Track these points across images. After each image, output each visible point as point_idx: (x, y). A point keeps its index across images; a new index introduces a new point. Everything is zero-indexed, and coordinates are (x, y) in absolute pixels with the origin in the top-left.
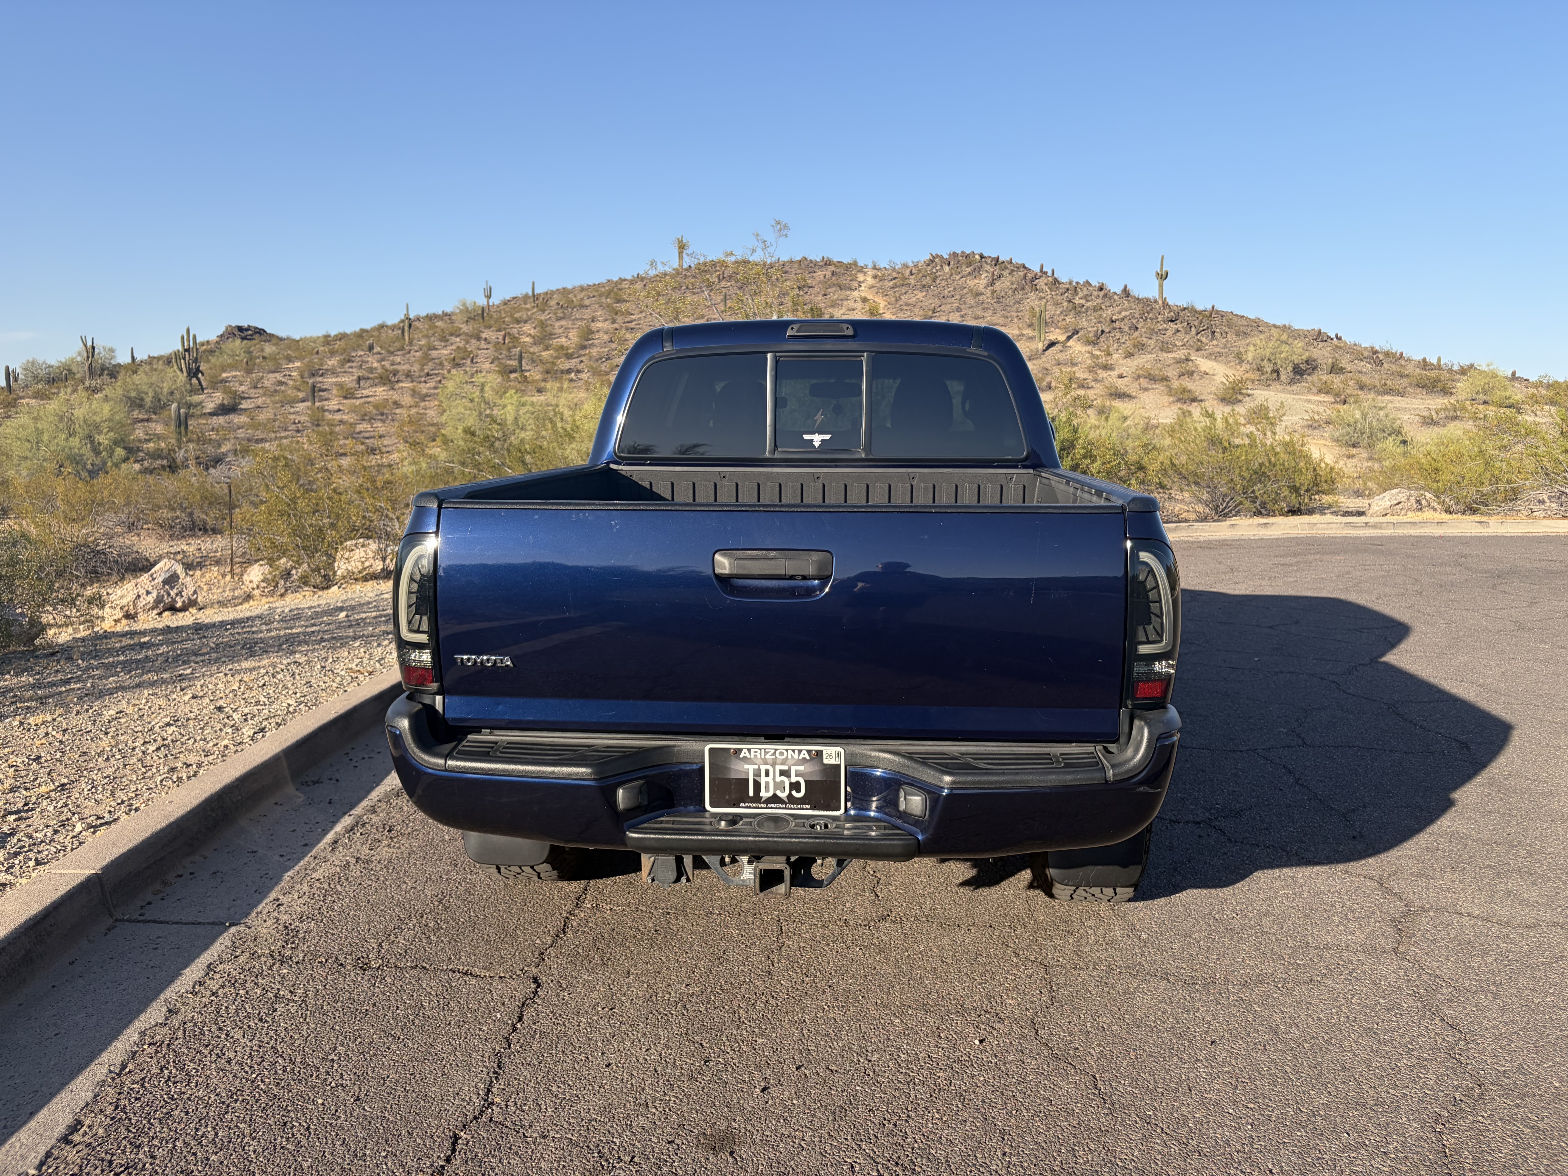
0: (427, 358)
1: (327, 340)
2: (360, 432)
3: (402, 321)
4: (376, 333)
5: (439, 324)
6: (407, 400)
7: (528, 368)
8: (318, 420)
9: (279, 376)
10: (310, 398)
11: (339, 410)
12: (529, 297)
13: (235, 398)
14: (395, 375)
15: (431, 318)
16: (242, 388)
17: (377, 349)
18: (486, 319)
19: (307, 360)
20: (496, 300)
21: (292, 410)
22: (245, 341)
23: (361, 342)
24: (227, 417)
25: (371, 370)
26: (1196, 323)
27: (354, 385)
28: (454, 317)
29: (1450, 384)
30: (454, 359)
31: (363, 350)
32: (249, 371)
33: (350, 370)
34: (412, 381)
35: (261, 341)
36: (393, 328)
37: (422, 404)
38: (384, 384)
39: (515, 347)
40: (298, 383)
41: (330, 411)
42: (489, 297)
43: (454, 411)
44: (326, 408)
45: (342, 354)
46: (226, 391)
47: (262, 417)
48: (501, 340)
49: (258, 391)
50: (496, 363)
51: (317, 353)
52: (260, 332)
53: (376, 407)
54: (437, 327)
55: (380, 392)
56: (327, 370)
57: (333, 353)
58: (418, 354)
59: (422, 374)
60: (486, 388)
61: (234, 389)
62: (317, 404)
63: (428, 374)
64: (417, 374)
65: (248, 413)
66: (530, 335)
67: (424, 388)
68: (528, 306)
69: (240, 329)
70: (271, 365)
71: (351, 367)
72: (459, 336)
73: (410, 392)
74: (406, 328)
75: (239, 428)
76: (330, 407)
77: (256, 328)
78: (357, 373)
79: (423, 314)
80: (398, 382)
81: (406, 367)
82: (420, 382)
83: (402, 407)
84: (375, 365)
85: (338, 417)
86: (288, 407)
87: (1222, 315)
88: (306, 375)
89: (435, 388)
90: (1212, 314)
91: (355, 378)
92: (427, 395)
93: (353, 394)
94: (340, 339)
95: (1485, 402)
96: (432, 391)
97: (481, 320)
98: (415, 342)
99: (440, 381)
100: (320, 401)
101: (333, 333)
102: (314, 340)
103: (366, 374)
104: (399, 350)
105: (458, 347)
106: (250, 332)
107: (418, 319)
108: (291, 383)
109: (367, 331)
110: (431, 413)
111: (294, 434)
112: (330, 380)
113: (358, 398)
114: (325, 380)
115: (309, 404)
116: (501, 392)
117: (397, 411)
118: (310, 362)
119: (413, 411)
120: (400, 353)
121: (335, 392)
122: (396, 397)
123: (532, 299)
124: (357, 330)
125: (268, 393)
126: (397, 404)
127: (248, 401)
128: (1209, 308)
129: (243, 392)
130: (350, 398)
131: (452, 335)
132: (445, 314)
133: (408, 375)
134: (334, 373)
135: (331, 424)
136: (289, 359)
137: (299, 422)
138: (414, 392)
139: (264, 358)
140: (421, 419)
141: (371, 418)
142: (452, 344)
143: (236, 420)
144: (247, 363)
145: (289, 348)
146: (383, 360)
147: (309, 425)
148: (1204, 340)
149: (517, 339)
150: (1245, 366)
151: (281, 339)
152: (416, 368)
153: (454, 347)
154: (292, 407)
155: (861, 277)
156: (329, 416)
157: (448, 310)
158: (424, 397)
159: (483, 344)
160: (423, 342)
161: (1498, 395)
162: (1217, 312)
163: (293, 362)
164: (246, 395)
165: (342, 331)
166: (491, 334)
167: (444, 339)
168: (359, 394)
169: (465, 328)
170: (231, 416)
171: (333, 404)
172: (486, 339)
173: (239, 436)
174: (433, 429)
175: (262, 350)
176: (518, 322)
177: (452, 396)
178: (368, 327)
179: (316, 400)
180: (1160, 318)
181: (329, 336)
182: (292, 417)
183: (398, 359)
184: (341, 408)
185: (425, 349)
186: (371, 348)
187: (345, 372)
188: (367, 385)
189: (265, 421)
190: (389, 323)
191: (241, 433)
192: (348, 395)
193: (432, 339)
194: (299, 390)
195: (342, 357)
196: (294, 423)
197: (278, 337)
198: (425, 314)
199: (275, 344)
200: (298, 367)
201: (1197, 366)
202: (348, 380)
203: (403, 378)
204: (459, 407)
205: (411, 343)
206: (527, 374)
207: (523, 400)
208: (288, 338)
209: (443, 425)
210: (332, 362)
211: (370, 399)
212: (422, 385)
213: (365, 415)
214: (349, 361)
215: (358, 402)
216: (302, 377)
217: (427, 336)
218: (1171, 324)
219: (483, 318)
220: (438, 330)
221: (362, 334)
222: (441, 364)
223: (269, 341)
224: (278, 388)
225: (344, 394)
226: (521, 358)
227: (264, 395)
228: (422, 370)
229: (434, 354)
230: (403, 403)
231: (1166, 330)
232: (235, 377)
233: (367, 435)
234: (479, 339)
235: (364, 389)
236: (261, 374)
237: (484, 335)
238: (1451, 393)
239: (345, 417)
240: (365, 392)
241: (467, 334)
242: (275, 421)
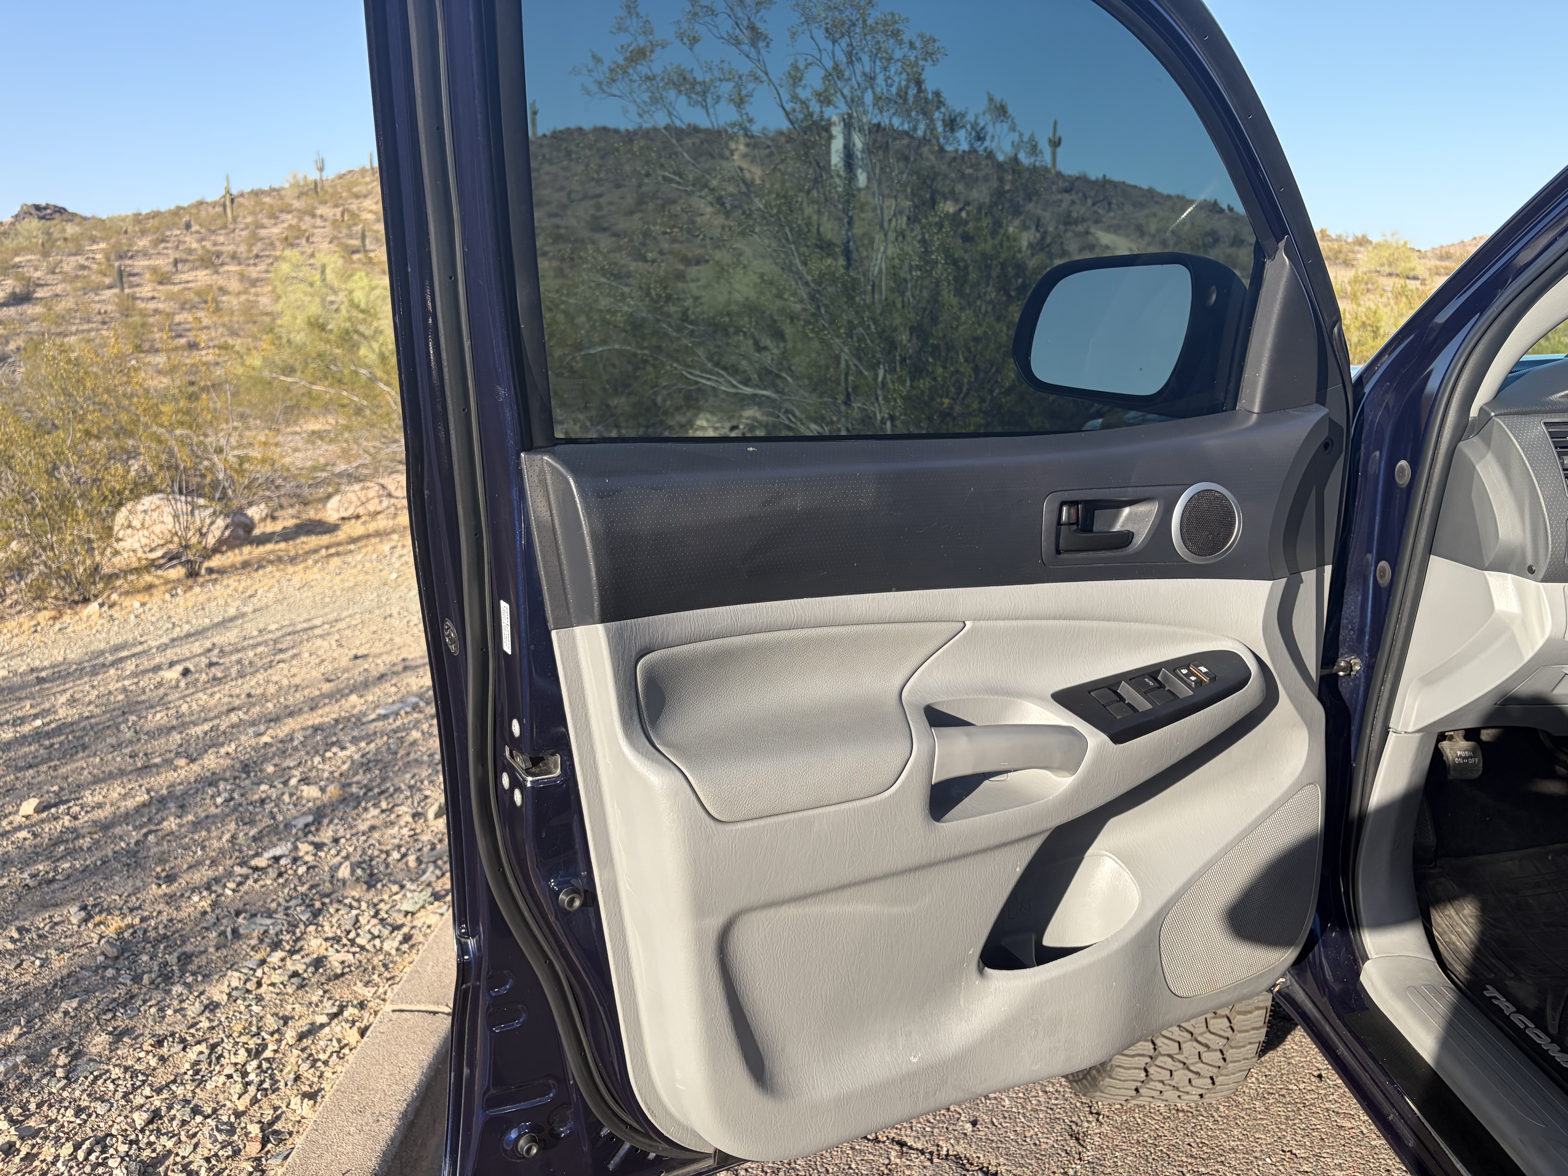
0: (254, 238)
1: (138, 219)
2: (179, 324)
3: (224, 197)
4: (194, 211)
5: (267, 200)
6: (234, 285)
7: (372, 247)
8: (128, 309)
9: (81, 260)
10: (118, 284)
11: (153, 298)
12: (367, 171)
13: (28, 286)
14: (218, 257)
15: (256, 194)
16: (38, 274)
17: (195, 228)
18: (320, 194)
19: (113, 240)
20: (330, 174)
21: (97, 298)
22: (43, 221)
23: (177, 220)
24: (19, 308)
25: (190, 251)
26: (1093, 193)
27: (170, 268)
28: (283, 193)
29: (1351, 255)
30: (286, 239)
31: (178, 229)
32: (46, 254)
33: (165, 251)
34: (240, 264)
35: (62, 221)
36: (214, 205)
37: (253, 290)
38: (207, 268)
39: (355, 224)
40: (103, 267)
41: (143, 299)
42: (321, 169)
43: (292, 297)
44: (138, 295)
45: (155, 233)
46: (20, 278)
47: (61, 307)
48: (339, 216)
49: (56, 276)
50: (336, 242)
51: (126, 232)
52: (61, 211)
53: (198, 293)
54: (264, 203)
55: (202, 277)
56: (137, 252)
57: (143, 233)
58: (244, 233)
59: (251, 255)
60: (328, 271)
61: (27, 275)
62: (127, 291)
63: (257, 256)
64: (244, 256)
65: (43, 302)
66: (371, 211)
67: (254, 272)
68: (368, 179)
69: (38, 208)
70: (71, 246)
71: (166, 248)
72: (289, 212)
73: (237, 277)
74: (228, 203)
75: (33, 320)
76: (143, 295)
77: (55, 206)
78: (173, 255)
79: (247, 189)
80: (222, 264)
81: (231, 248)
82: (249, 265)
83: (229, 293)
84: (195, 245)
85: (152, 305)
86: (92, 295)
87: (1115, 185)
88: (113, 257)
89: (267, 271)
90: (1105, 183)
91: (171, 260)
92: (258, 280)
93: (169, 278)
94: (153, 217)
95: (1390, 275)
96: (264, 275)
97: (314, 195)
98: (239, 220)
99: (272, 264)
100: (131, 287)
101: (144, 212)
102: (123, 220)
103: (184, 256)
104: (221, 228)
105: (290, 226)
106: (49, 211)
107: (242, 195)
108: (95, 266)
109: (184, 209)
110: (264, 300)
111: (100, 326)
112: (140, 263)
113: (175, 284)
114: (136, 263)
115: (116, 291)
116: (346, 276)
117: (224, 298)
118: (119, 242)
119: (243, 298)
120: (223, 232)
121: (147, 276)
122: (221, 282)
123: (370, 173)
124: (173, 207)
125: (68, 278)
126: (223, 290)
127: (45, 288)
128: (1100, 176)
129: (39, 279)
130: (167, 284)
131: (282, 211)
132: (273, 190)
133: (234, 257)
134: (146, 254)
135: (143, 314)
136: (94, 240)
137: (106, 312)
138: (242, 277)
139: (65, 239)
140: (252, 308)
141: (193, 307)
142: (283, 222)
143: (29, 312)
144: (43, 245)
145: (95, 227)
146: (203, 239)
147: (117, 315)
148: (1101, 211)
149: (358, 216)
150: (1147, 239)
151: (85, 219)
152: (242, 248)
153: (286, 225)
154: (97, 295)
155: (733, 146)
156: (140, 305)
157: (276, 185)
158: (254, 283)
159: (319, 222)
160: (249, 219)
161: (1401, 267)
162: (1111, 182)
163: (98, 243)
164: (42, 282)
165: (155, 209)
166: (327, 210)
167: (273, 216)
168: (177, 278)
169: (297, 204)
170: (25, 307)
171: (146, 291)
172: (321, 216)
173: (32, 330)
174: (267, 319)
175: (64, 231)
176: (357, 196)
177: (287, 279)
178: (185, 204)
179: (125, 285)
180: (1054, 188)
181: (140, 214)
182: (98, 306)
183: (221, 239)
184: (156, 295)
185: (252, 227)
186: (188, 226)
187: (159, 254)
188: (186, 268)
189: (63, 312)
190: (210, 199)
191: (34, 327)
192: (163, 280)
193: (260, 216)
194: (105, 275)
195: (155, 237)
196: (99, 313)
197: (81, 217)
198: (249, 190)
199: (79, 224)
200: (103, 249)
201: (1097, 239)
202: (163, 263)
203: (228, 260)
204: (297, 293)
205: (235, 219)
206: (372, 255)
207: (374, 283)
208: (93, 218)
209: (280, 314)
210: (143, 243)
211: (190, 285)
212: (252, 268)
213: (185, 303)
214: (163, 241)
215: (176, 289)
216: (108, 259)
217: (253, 213)
218: (1066, 195)
219: (317, 193)
220: (266, 206)
221: (178, 212)
222: (272, 244)
223: (71, 221)
224: (80, 273)
225: (159, 279)
226: (363, 237)
227: (64, 281)
228: (250, 251)
229: (263, 232)
230: (231, 289)
231: (1061, 201)
232: (29, 261)
233: (188, 326)
234: (314, 216)
235: (183, 273)
236: (59, 258)
237: (319, 212)
238: (1353, 266)
239: (161, 306)
240: (185, 277)
241: (299, 210)
242: (76, 311)
